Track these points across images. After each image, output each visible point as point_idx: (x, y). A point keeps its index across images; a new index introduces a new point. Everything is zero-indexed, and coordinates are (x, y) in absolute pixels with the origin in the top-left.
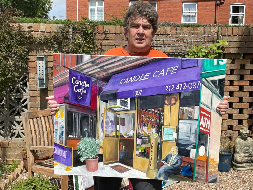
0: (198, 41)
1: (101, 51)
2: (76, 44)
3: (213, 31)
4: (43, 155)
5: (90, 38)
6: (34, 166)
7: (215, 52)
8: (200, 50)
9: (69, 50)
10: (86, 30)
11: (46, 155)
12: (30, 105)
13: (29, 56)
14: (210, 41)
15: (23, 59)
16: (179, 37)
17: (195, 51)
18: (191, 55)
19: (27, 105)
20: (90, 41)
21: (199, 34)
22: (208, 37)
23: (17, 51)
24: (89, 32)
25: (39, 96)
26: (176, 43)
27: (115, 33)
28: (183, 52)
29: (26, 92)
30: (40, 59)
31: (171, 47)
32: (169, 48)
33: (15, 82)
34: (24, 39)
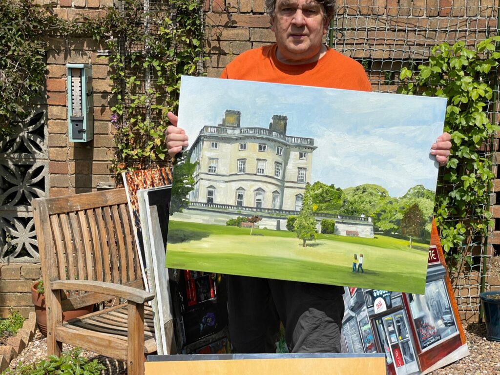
0: (450, 32)
1: (219, 54)
2: (160, 38)
3: (488, 8)
4: (83, 302)
5: (194, 24)
6: (62, 328)
7: (490, 58)
8: (456, 52)
9: (144, 52)
10: (182, 4)
11: (91, 302)
12: (52, 180)
13: (49, 64)
14: (479, 32)
15: (35, 70)
16: (405, 21)
17: (444, 55)
18: (435, 65)
19: (43, 179)
20: (193, 29)
21: (454, 15)
22: (476, 20)
23: (20, 53)
24: (191, 8)
25: (72, 160)
26: (398, 36)
27: (252, 11)
28: (413, 56)
29: (40, 150)
30: (74, 72)
31: (386, 45)
32: (380, 47)
33: (14, 127)
34: (35, 24)
